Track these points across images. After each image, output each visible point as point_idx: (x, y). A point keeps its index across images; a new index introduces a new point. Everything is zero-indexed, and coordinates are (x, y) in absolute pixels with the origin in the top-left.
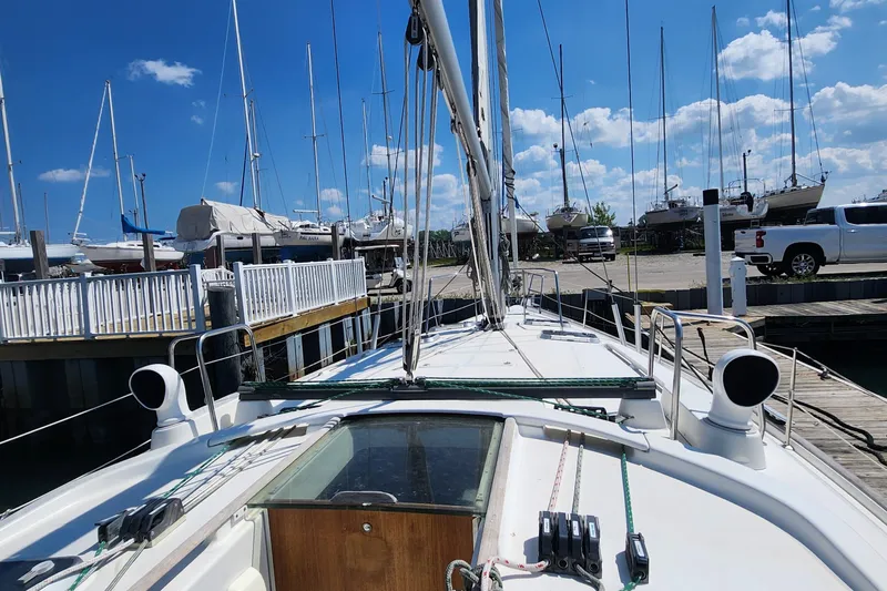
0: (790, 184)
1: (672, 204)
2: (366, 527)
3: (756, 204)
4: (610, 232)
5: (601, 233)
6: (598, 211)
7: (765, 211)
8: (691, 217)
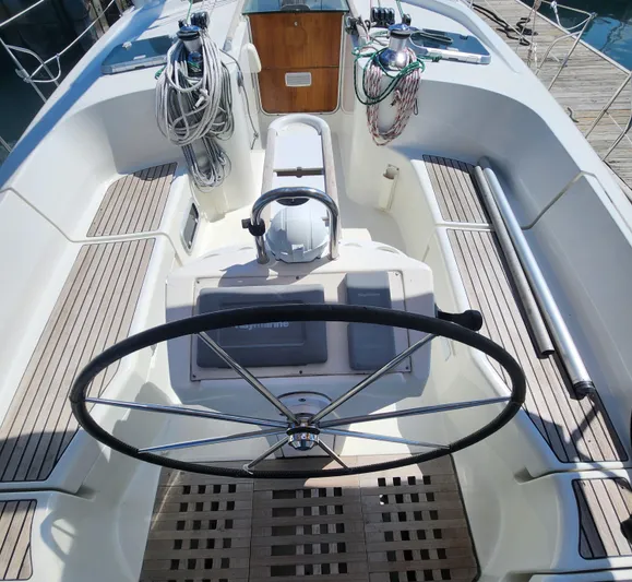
2: (296, 24)
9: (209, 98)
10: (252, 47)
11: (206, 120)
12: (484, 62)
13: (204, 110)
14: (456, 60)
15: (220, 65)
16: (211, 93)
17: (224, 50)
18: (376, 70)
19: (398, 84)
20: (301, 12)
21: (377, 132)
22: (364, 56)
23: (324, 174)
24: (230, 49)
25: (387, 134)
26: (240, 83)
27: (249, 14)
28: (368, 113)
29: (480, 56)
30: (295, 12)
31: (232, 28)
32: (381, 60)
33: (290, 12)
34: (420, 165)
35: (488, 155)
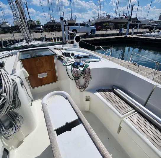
0: (71, 19)
1: (52, 21)
2: (39, 60)
3: (66, 22)
4: (41, 26)
5: (40, 26)
6: (37, 21)
7: (68, 24)
8: (56, 24)
9: (7, 97)
10: (24, 69)
11: (7, 106)
12: (100, 61)
13: (5, 102)
14: (93, 61)
15: (11, 81)
16: (8, 94)
17: (12, 74)
18: (75, 69)
19: (83, 72)
20: (40, 56)
21: (81, 88)
22: (68, 65)
23: (82, 122)
24: (15, 72)
25: (83, 87)
26: (22, 84)
27: (21, 60)
28: (76, 83)
29: (99, 59)
30: (38, 57)
31: (15, 65)
32: (75, 65)
33: (36, 57)
34: (97, 94)
35: (114, 85)
